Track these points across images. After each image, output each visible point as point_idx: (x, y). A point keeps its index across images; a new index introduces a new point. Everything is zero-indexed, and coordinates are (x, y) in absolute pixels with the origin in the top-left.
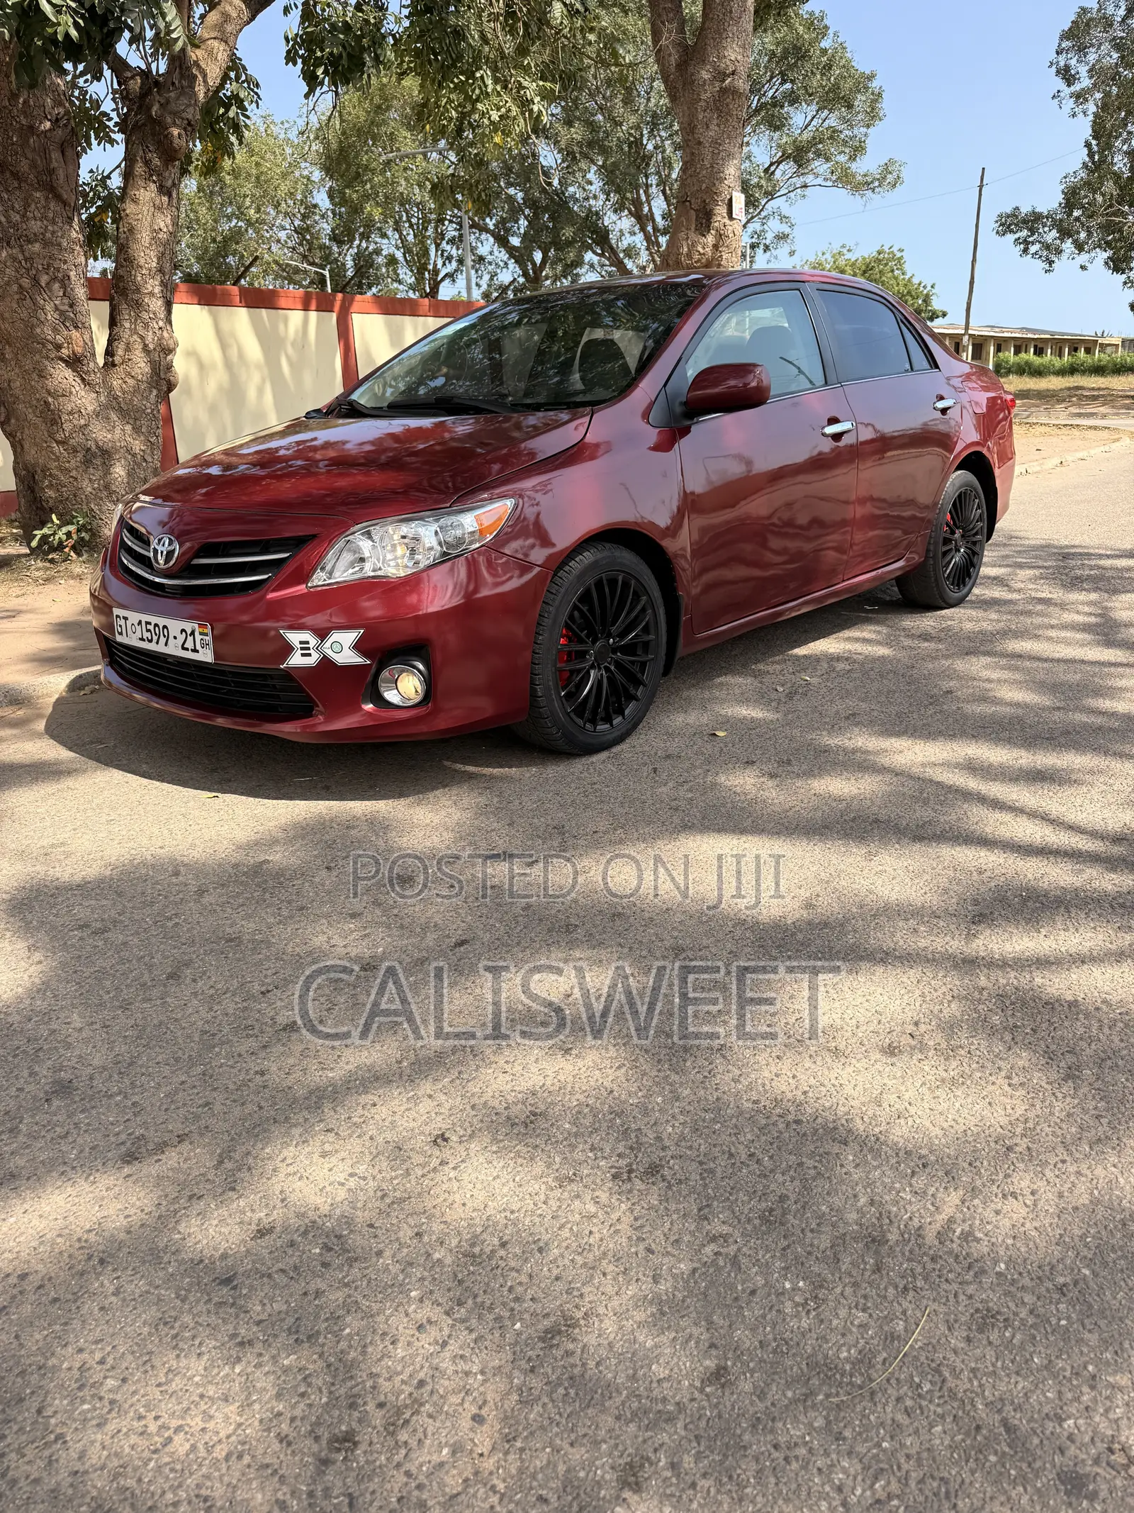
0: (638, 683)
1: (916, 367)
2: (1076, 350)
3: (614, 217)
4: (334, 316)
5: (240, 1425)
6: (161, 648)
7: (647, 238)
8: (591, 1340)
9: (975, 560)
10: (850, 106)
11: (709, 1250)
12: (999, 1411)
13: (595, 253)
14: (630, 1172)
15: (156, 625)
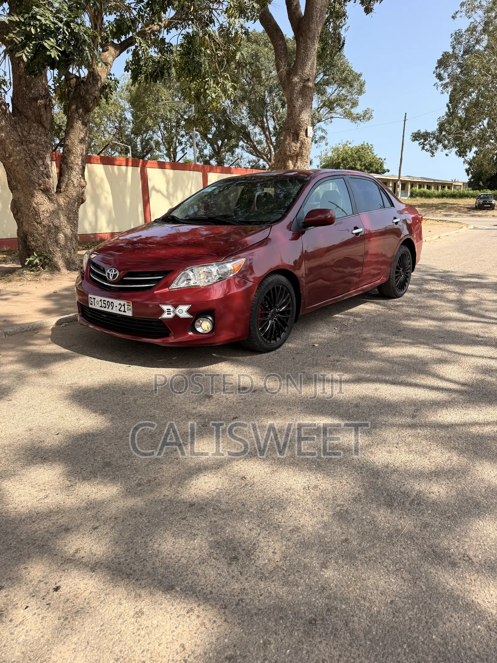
0: (285, 325)
1: (386, 206)
2: (444, 187)
3: (252, 127)
4: (139, 169)
5: (200, 556)
6: (110, 310)
7: (266, 136)
8: (305, 532)
9: (408, 279)
10: (351, 86)
11: (338, 508)
12: (431, 548)
13: (244, 142)
14: (309, 487)
15: (108, 302)
